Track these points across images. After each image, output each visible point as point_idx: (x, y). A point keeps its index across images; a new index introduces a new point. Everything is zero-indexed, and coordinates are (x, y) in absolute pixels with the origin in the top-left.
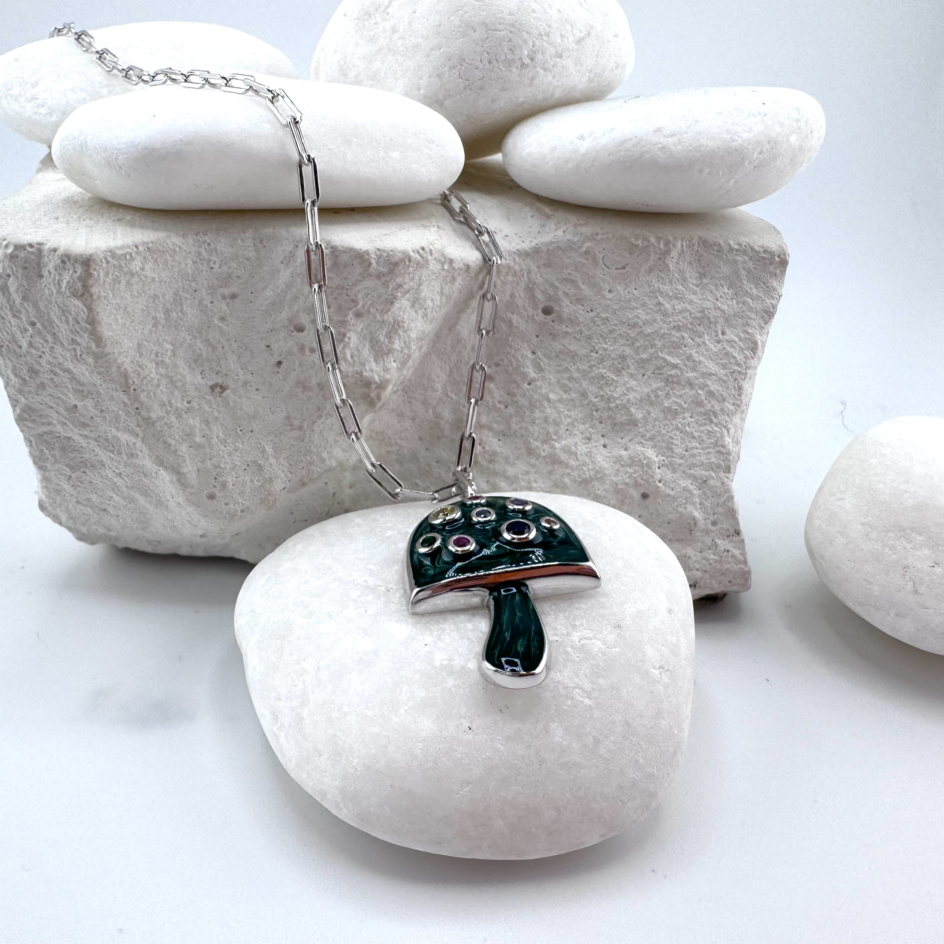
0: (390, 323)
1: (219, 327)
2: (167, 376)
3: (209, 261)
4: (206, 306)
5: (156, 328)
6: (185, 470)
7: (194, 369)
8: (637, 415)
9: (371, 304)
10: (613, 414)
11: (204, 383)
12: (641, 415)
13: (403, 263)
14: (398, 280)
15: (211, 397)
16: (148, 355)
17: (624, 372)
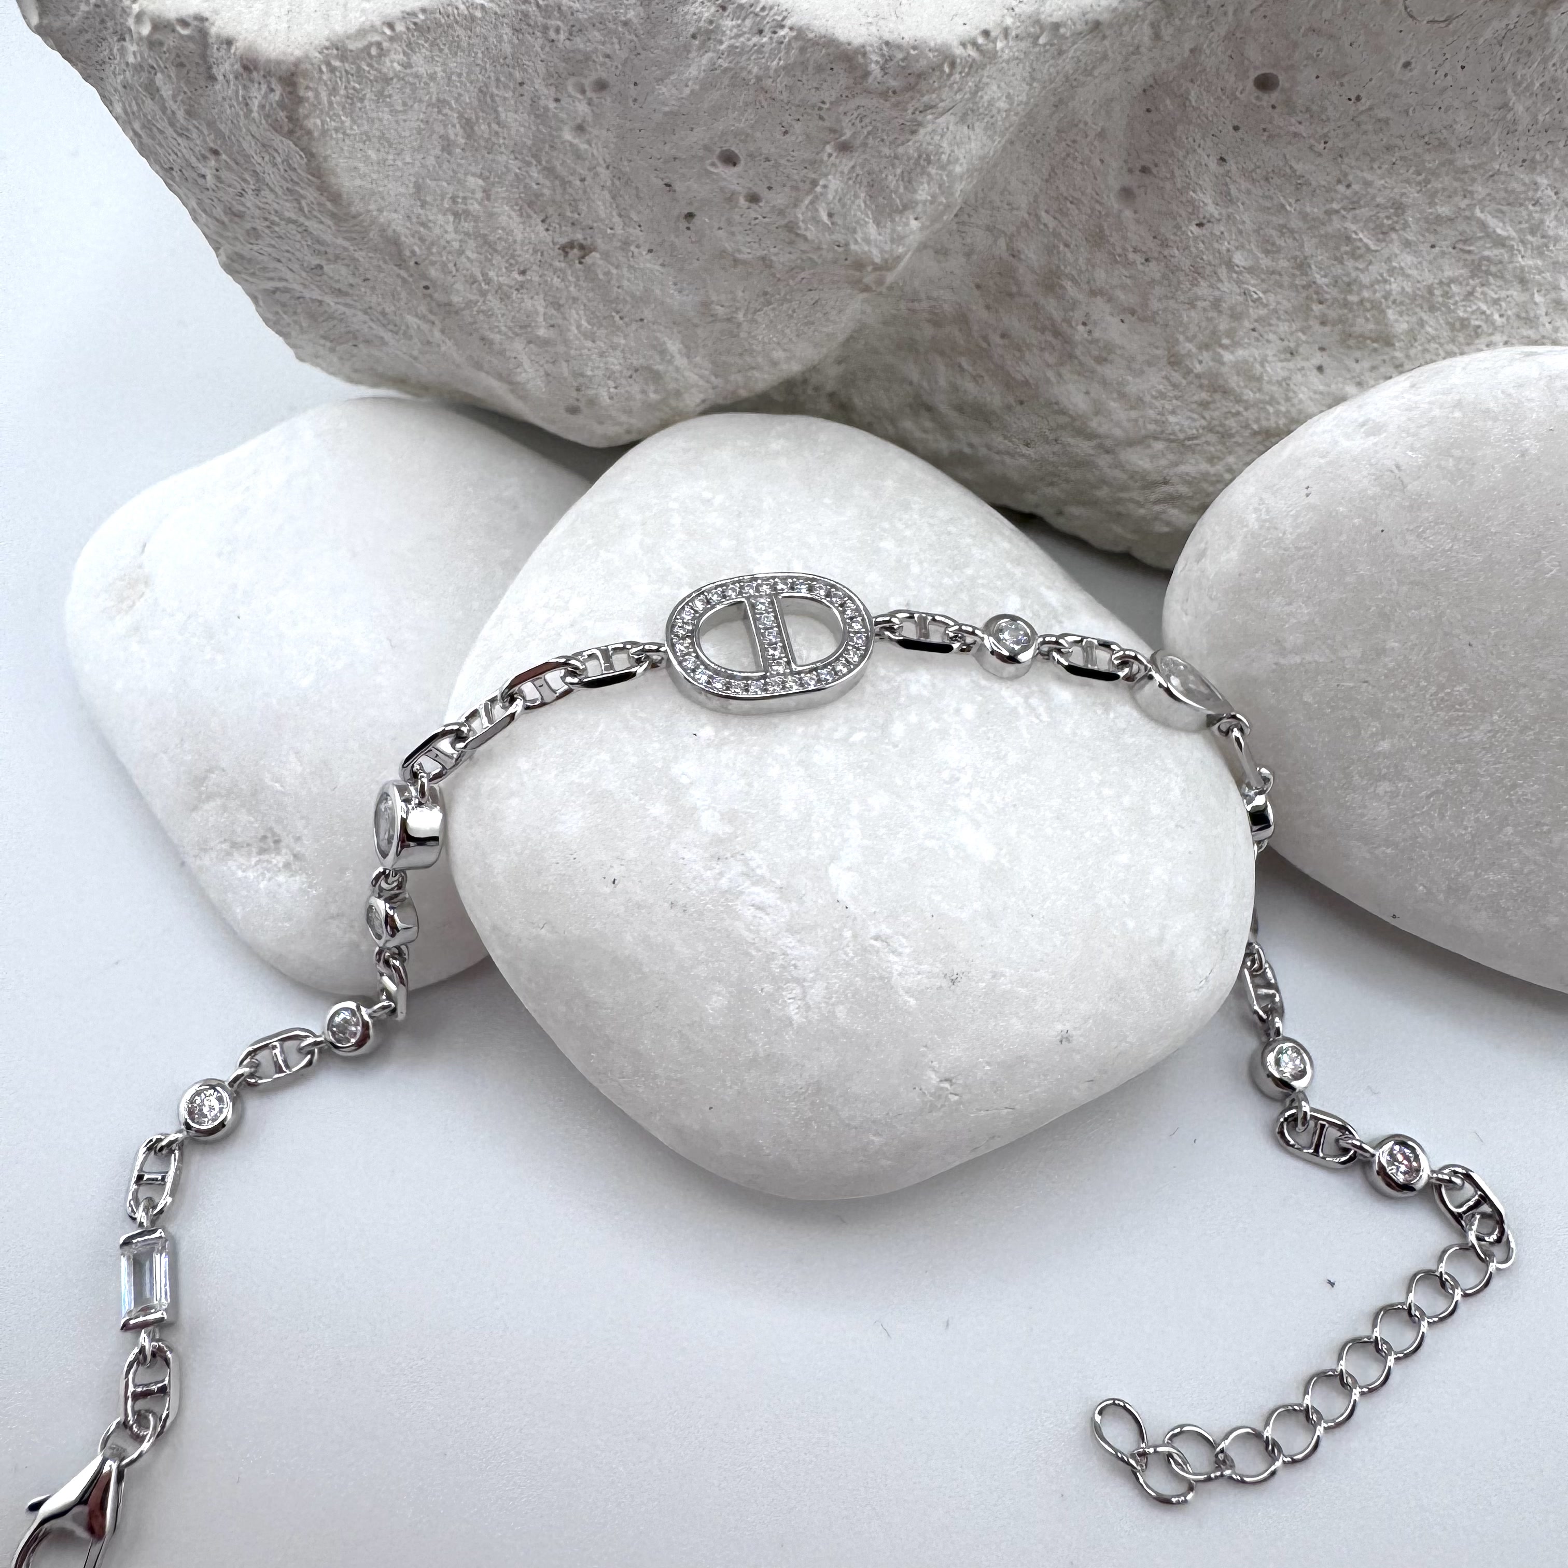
0: (909, 159)
1: (571, 144)
2: (477, 235)
3: (546, 28)
4: (546, 109)
5: (450, 153)
6: (522, 378)
7: (529, 217)
8: (1396, 325)
9: (869, 133)
10: (1350, 316)
11: (549, 239)
12: (1405, 326)
13: (938, 73)
14: (926, 99)
15: (563, 265)
16: (438, 202)
17: (1394, 236)
